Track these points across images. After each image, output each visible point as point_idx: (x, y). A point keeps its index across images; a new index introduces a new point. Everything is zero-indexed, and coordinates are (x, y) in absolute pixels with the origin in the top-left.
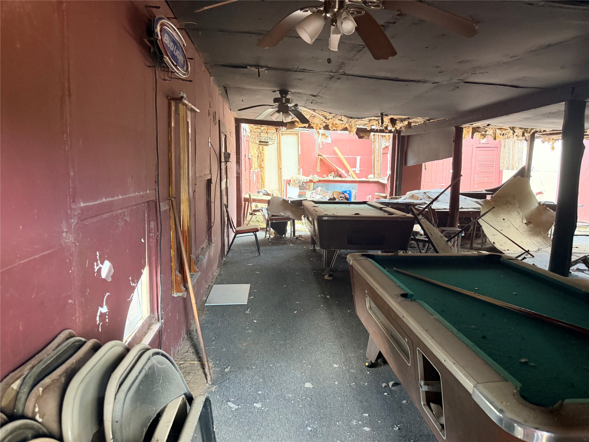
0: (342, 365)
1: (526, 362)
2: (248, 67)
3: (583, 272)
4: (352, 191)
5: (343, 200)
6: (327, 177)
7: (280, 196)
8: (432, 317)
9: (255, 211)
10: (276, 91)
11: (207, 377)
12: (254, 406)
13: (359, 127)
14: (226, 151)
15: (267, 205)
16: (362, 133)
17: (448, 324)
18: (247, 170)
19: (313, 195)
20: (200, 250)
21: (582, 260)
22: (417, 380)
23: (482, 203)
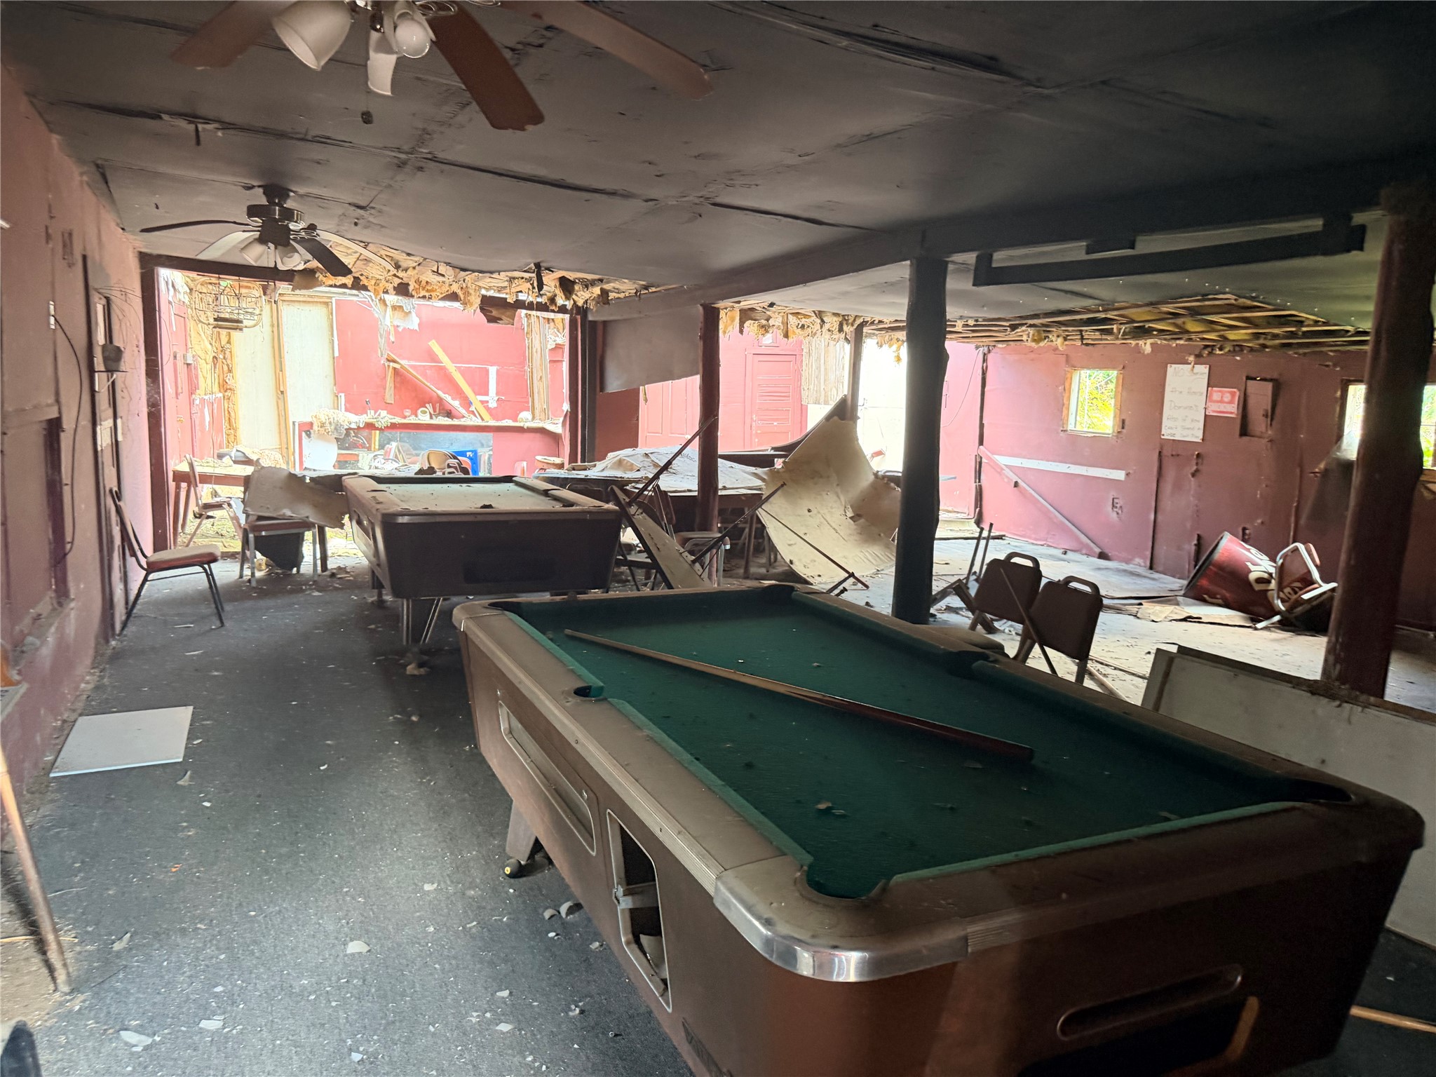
0: (445, 882)
1: (829, 809)
2: (165, 117)
3: (957, 613)
4: (481, 451)
5: (454, 473)
6: (413, 417)
7: (284, 466)
8: (640, 734)
9: (208, 507)
10: (253, 187)
11: (56, 974)
12: (201, 1028)
13: (491, 293)
14: (111, 342)
15: (242, 489)
16: (494, 308)
17: (674, 744)
18: (184, 397)
19: (377, 461)
20: (27, 621)
21: (954, 589)
22: (610, 886)
23: (765, 477)
